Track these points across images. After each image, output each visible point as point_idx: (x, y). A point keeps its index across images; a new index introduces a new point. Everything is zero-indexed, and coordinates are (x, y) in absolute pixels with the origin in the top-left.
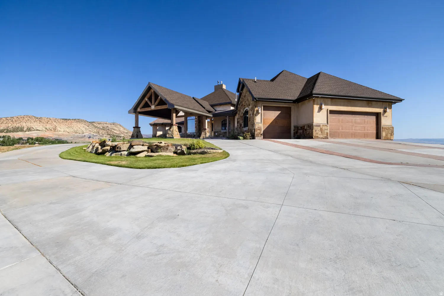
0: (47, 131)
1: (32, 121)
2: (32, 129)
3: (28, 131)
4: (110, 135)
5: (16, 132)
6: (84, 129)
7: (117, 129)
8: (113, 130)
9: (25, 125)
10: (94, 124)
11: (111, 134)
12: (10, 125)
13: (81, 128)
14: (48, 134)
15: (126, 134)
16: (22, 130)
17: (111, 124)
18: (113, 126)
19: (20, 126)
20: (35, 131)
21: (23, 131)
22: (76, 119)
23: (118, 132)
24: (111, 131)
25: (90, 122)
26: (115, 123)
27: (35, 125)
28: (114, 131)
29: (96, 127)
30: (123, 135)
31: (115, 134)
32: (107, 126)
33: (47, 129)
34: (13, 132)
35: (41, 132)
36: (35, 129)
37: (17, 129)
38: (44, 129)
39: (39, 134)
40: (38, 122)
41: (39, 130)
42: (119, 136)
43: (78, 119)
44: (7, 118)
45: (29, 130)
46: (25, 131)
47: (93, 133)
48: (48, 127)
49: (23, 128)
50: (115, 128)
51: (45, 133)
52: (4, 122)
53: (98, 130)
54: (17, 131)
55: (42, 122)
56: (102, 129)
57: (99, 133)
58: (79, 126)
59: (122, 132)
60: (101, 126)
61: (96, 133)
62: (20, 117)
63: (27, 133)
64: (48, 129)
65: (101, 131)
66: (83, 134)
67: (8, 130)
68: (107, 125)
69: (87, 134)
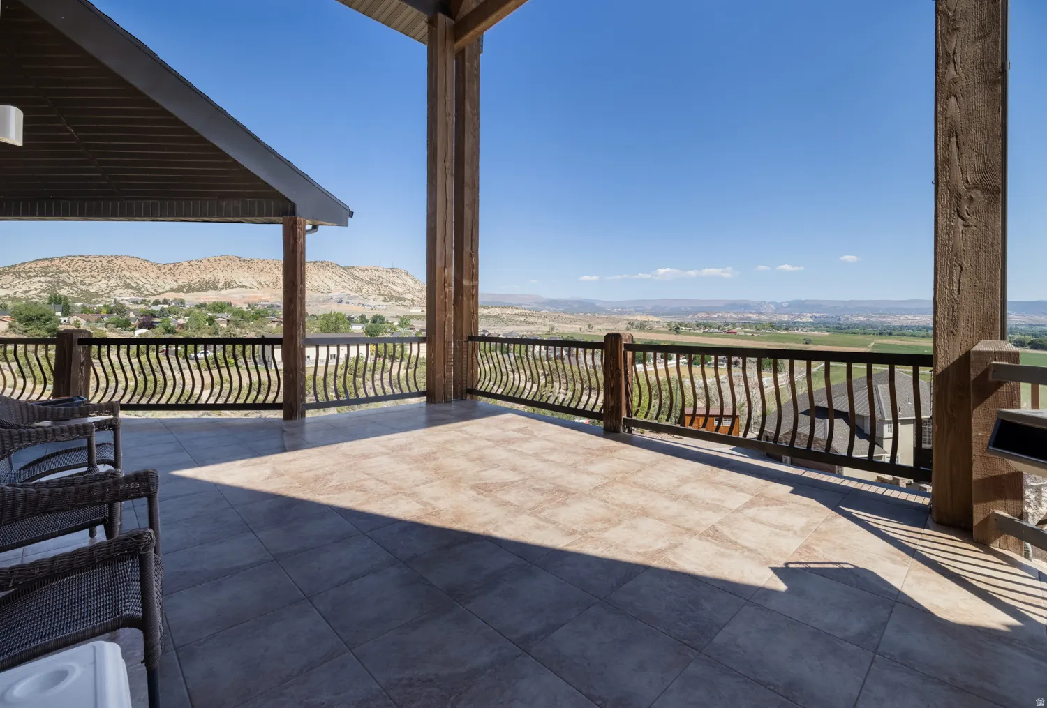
0: (260, 287)
1: (235, 268)
2: (232, 283)
3: (226, 289)
4: (383, 295)
5: (204, 291)
6: (331, 284)
7: (400, 282)
8: (390, 285)
9: (221, 277)
10: (352, 271)
11: (386, 293)
12: (196, 277)
13: (326, 281)
14: (261, 295)
15: (417, 294)
16: (214, 286)
17: (387, 272)
18: (391, 275)
19: (212, 279)
20: (238, 289)
21: (217, 288)
22: (316, 262)
23: (401, 290)
24: (386, 287)
25: (344, 268)
26: (395, 269)
27: (242, 277)
28: (394, 287)
29: (356, 278)
30: (410, 296)
31: (393, 294)
32: (379, 276)
33: (260, 283)
34: (199, 291)
35: (249, 289)
36: (240, 284)
37: (206, 286)
38: (255, 284)
39: (245, 295)
40: (246, 269)
41: (246, 287)
42: (402, 298)
43: (322, 262)
44: (191, 263)
45: (228, 286)
46: (221, 289)
47: (348, 292)
48: (262, 280)
49: (218, 282)
50: (395, 280)
51: (255, 292)
52: (186, 271)
53: (360, 284)
54: (206, 290)
55: (253, 269)
56: (368, 283)
57: (361, 292)
58: (322, 277)
59: (411, 289)
60: (366, 277)
61: (356, 291)
62: (214, 258)
63: (224, 292)
64: (263, 283)
65: (366, 288)
66: (330, 295)
67: (190, 286)
68: (380, 273)
69: (337, 294)
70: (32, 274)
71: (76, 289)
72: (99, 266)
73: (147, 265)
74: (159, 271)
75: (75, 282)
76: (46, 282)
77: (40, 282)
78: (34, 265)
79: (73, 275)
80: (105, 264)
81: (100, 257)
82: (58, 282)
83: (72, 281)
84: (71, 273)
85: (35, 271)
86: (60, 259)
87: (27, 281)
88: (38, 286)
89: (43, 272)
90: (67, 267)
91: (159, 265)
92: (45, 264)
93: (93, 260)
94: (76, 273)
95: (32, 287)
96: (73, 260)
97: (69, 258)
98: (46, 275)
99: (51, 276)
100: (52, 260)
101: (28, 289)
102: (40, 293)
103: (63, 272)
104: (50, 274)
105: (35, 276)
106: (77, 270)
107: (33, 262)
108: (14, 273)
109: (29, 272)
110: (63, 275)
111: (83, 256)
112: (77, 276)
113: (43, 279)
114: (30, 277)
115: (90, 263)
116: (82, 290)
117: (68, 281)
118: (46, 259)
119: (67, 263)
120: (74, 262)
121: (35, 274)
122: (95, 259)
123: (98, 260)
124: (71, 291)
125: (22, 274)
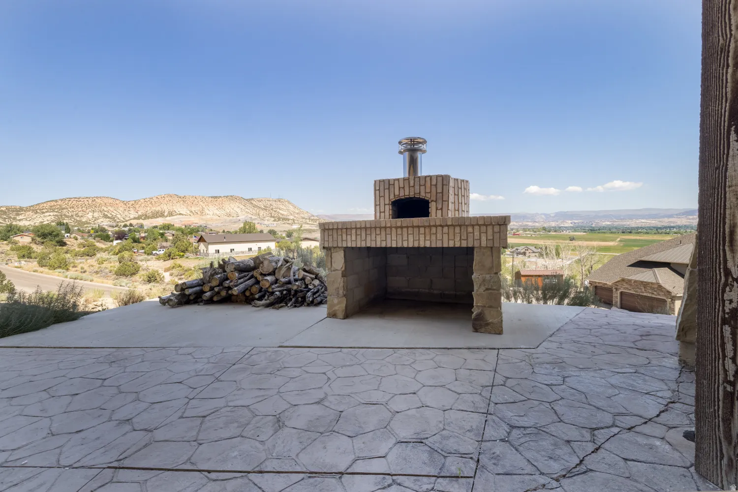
0: (192, 214)
1: (175, 202)
2: (174, 213)
3: (170, 216)
4: (274, 217)
5: (154, 218)
6: (238, 210)
7: (285, 208)
8: (278, 210)
9: (166, 208)
10: (252, 201)
11: (275, 216)
12: (149, 210)
13: (235, 209)
14: (193, 219)
15: (296, 215)
16: (162, 215)
17: (275, 201)
18: (279, 203)
19: (160, 210)
20: (178, 216)
21: (164, 215)
22: (228, 196)
23: (285, 213)
24: (275, 211)
25: (247, 200)
26: (281, 199)
27: (180, 208)
28: (280, 211)
29: (255, 206)
30: (291, 217)
31: (281, 216)
32: (271, 205)
33: (192, 212)
34: (152, 218)
35: (184, 216)
36: (179, 213)
37: (157, 214)
38: (188, 212)
39: (181, 220)
40: (182, 202)
41: (182, 215)
42: (287, 219)
43: (232, 196)
44: (146, 200)
45: (171, 214)
46: (166, 217)
47: (250, 216)
48: (193, 209)
49: (164, 212)
50: (281, 207)
51: (189, 218)
52: (143, 205)
53: (258, 211)
54: (157, 217)
55: (186, 203)
56: (263, 209)
57: (259, 215)
58: (232, 206)
59: (292, 213)
60: (261, 205)
61: (256, 215)
62: (160, 196)
63: (168, 218)
64: (194, 212)
65: (262, 213)
66: (238, 218)
67: (146, 215)
68: (270, 202)
69: (243, 217)
70: (44, 211)
71: (73, 219)
72: (87, 204)
73: (118, 202)
74: (125, 206)
75: (72, 215)
76: (53, 215)
77: (50, 215)
78: (45, 205)
79: (71, 211)
80: (90, 202)
81: (87, 198)
82: (61, 216)
83: (70, 214)
84: (69, 209)
85: (46, 209)
86: (62, 200)
87: (42, 215)
88: (49, 218)
89: (52, 209)
90: (66, 205)
91: (125, 202)
92: (52, 204)
93: (82, 200)
94: (72, 209)
95: (45, 220)
96: (70, 201)
97: (67, 200)
98: (53, 211)
99: (57, 212)
100: (56, 201)
101: (42, 221)
102: (51, 223)
103: (64, 209)
104: (56, 210)
105: (46, 212)
106: (73, 207)
107: (44, 203)
108: (33, 210)
109: (43, 209)
110: (65, 210)
111: (76, 198)
112: (73, 211)
113: (51, 214)
114: (43, 213)
115: (80, 202)
116: (77, 220)
117: (67, 214)
118: (53, 201)
119: (66, 203)
120: (70, 202)
121: (46, 210)
122: (84, 199)
123: (86, 200)
124: (70, 221)
125: (38, 211)
